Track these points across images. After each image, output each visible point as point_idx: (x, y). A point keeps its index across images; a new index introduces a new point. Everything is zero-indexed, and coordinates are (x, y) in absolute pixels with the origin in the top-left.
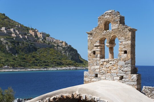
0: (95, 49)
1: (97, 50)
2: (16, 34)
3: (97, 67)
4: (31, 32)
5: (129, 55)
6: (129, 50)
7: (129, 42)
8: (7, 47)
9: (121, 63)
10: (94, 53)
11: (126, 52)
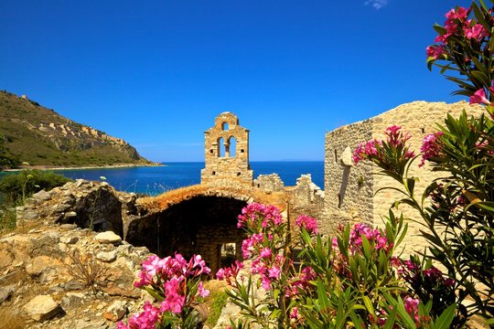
0: (212, 148)
1: (215, 148)
2: (67, 131)
3: (214, 165)
4: (84, 129)
5: (246, 154)
6: (245, 149)
7: (246, 142)
8: (57, 145)
9: (240, 161)
10: (212, 151)
11: (242, 151)
